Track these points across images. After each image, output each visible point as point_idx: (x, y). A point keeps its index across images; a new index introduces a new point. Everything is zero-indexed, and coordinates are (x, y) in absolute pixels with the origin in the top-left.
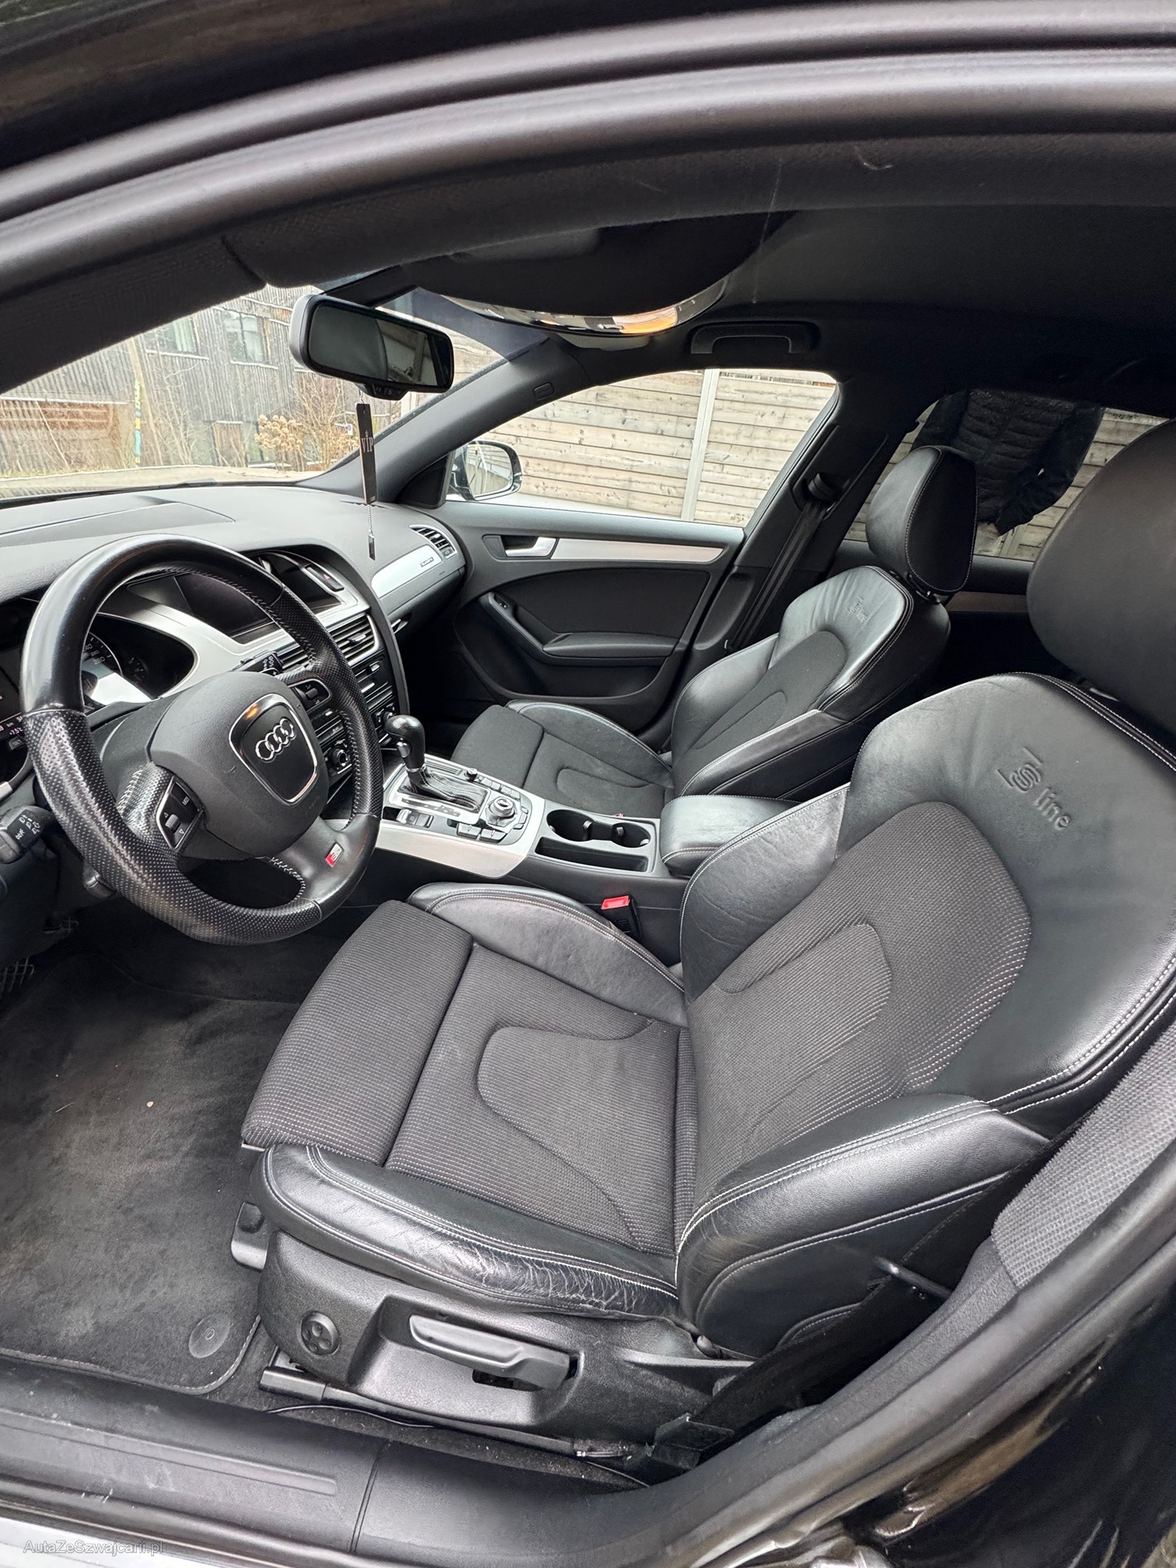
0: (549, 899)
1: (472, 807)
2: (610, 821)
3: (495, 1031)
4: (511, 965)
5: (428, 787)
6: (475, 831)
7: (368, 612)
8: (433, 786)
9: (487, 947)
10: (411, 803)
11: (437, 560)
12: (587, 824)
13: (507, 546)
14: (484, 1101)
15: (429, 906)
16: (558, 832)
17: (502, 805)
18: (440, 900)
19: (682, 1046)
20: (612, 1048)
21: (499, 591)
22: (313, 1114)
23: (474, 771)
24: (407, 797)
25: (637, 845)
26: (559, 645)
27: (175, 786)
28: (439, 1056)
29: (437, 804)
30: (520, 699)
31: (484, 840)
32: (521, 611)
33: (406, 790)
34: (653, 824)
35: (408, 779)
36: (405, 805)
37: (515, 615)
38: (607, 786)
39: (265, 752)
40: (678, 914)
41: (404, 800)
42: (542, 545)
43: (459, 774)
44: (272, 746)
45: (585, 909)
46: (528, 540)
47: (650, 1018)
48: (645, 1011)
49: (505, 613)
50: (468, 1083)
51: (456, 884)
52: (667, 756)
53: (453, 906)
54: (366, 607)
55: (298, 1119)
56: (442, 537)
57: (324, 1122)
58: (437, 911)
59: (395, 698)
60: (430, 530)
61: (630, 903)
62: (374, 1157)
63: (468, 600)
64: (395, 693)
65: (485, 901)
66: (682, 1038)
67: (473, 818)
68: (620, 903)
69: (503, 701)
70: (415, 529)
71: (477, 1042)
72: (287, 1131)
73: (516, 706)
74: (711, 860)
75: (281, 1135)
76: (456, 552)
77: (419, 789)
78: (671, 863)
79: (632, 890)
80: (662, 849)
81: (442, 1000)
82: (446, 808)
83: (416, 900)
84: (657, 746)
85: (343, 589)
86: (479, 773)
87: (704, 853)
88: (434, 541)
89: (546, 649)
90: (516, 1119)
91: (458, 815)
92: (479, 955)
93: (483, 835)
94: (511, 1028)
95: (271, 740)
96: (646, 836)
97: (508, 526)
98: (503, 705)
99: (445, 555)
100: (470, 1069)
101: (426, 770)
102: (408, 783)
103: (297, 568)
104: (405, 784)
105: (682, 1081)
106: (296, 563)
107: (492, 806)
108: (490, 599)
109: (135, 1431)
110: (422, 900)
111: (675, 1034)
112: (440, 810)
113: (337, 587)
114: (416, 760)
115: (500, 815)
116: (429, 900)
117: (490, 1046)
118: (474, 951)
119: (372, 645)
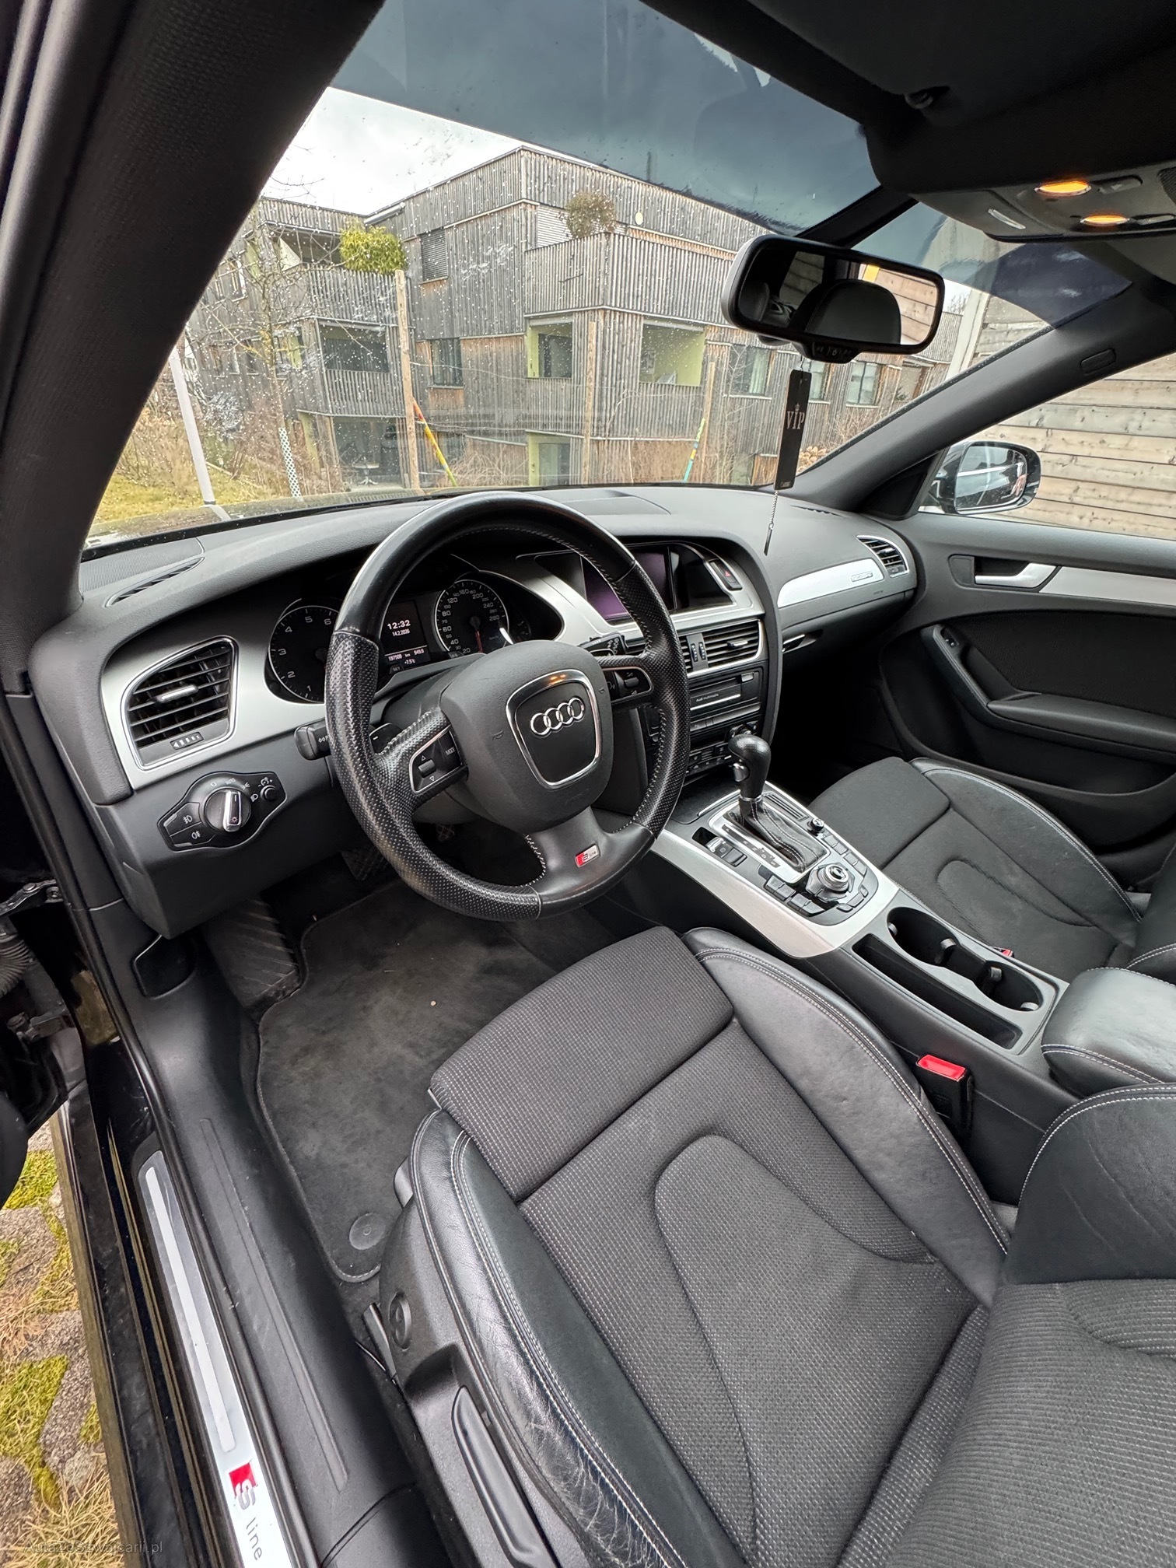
0: (845, 1014)
1: (797, 862)
2: (985, 953)
3: (709, 1134)
4: (766, 1067)
5: (756, 822)
6: (787, 892)
7: (761, 617)
8: (763, 824)
9: (747, 1031)
10: (731, 833)
11: (878, 576)
12: (948, 943)
13: (979, 571)
14: (654, 1208)
15: (702, 952)
16: (897, 937)
17: (834, 875)
18: (715, 952)
19: (968, 1331)
20: (853, 1258)
21: (951, 626)
22: (483, 1103)
23: (821, 823)
24: (730, 825)
25: (1016, 1005)
26: (1011, 705)
27: (447, 735)
28: (631, 1123)
29: (757, 844)
30: (931, 758)
31: (792, 906)
32: (975, 654)
33: (732, 818)
34: (1057, 988)
35: (739, 808)
36: (724, 834)
37: (964, 658)
38: (1016, 905)
39: (540, 725)
40: (1039, 1138)
41: (724, 828)
42: (1030, 574)
43: (801, 820)
44: (550, 722)
45: (891, 1052)
46: (1014, 565)
47: (932, 1253)
48: (930, 1239)
49: (949, 652)
50: (648, 1177)
51: (741, 941)
52: (1141, 899)
53: (727, 964)
54: (760, 612)
55: (470, 1098)
56: (895, 552)
57: (488, 1118)
58: (708, 962)
59: (761, 717)
60: (884, 543)
61: (963, 1082)
62: (513, 1186)
63: (906, 631)
64: (763, 710)
65: (764, 977)
66: (975, 1319)
67: (795, 877)
68: (949, 1072)
69: (909, 755)
70: (863, 540)
71: (681, 1132)
72: (457, 1104)
73: (924, 766)
74: (1131, 1095)
75: (450, 1105)
76: (908, 571)
77: (747, 822)
78: (1055, 1059)
79: (975, 1064)
80: (1051, 1029)
81: (665, 1063)
82: (766, 853)
83: (691, 938)
84: (1127, 880)
85: (741, 589)
86: (826, 826)
87: (1125, 1076)
88: (881, 555)
89: (992, 706)
90: (680, 1257)
91: (777, 865)
92: (732, 1034)
93: (794, 900)
94: (730, 1143)
95: (552, 715)
96: (1037, 998)
97: (988, 546)
98: (907, 760)
99: (891, 573)
100: (656, 1160)
101: (761, 802)
102: (737, 811)
103: (701, 562)
104: (734, 812)
105: (944, 1383)
106: (702, 557)
107: (822, 870)
108: (936, 634)
109: (272, 1269)
110: (700, 943)
111: (967, 1307)
112: (759, 852)
113: (734, 586)
114: (753, 789)
115: (828, 885)
116: (705, 946)
117: (693, 1148)
118: (730, 1027)
119: (754, 654)
